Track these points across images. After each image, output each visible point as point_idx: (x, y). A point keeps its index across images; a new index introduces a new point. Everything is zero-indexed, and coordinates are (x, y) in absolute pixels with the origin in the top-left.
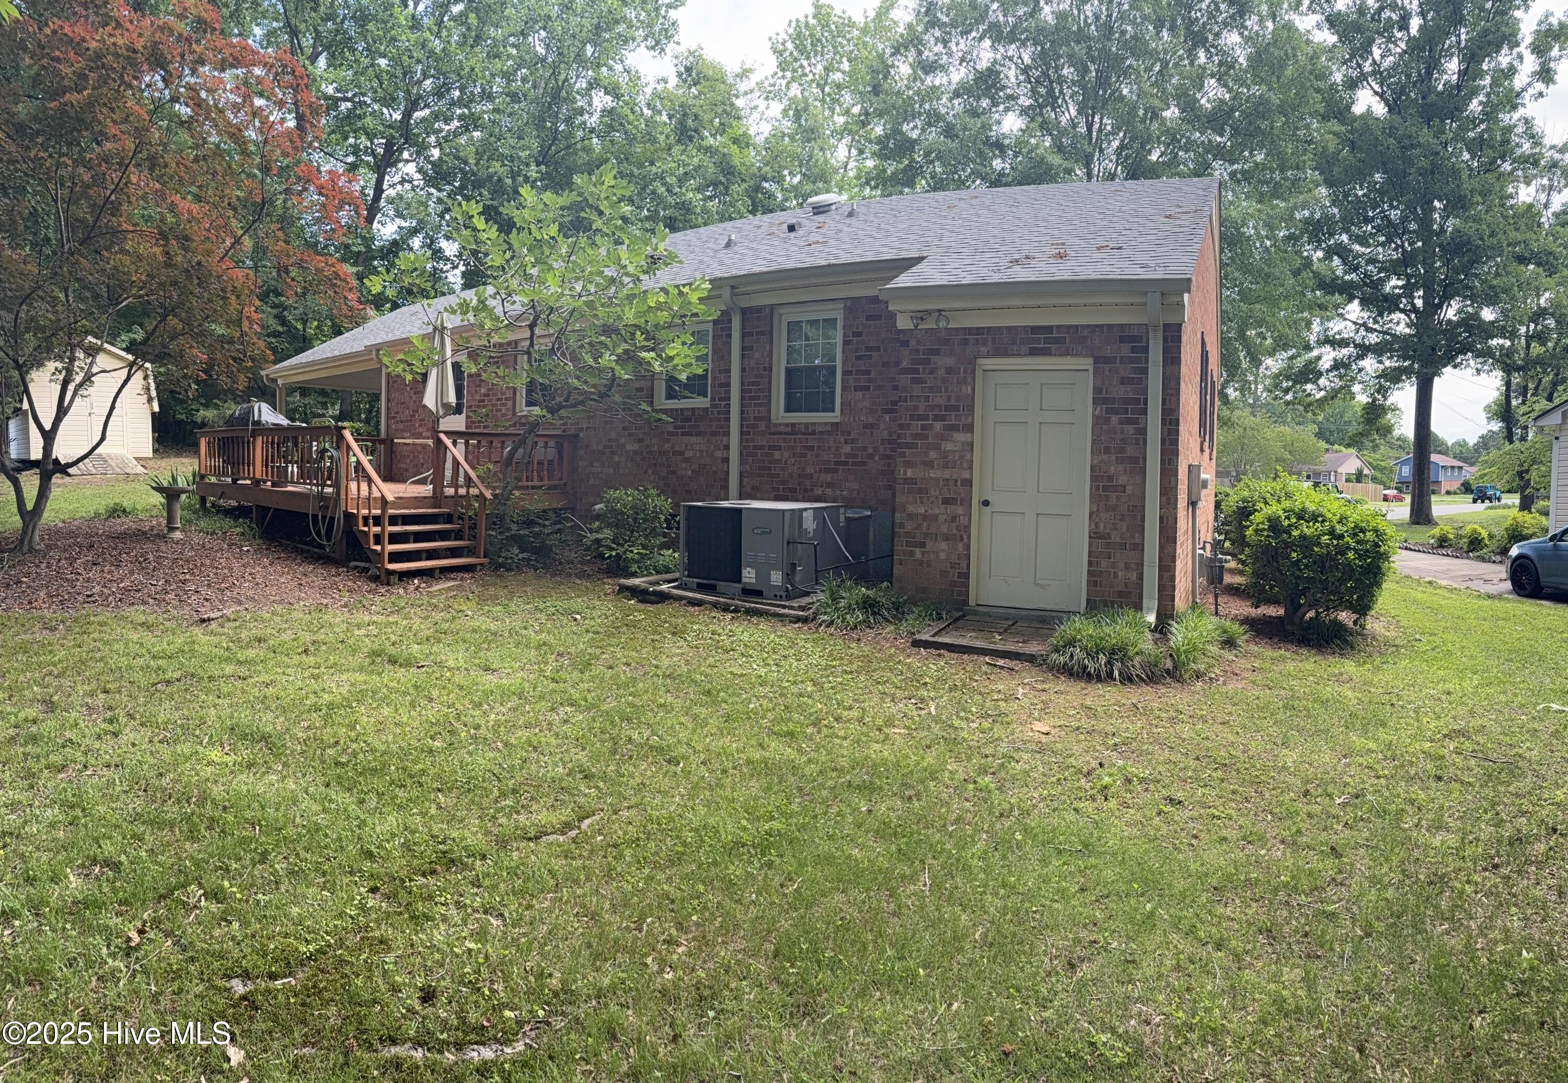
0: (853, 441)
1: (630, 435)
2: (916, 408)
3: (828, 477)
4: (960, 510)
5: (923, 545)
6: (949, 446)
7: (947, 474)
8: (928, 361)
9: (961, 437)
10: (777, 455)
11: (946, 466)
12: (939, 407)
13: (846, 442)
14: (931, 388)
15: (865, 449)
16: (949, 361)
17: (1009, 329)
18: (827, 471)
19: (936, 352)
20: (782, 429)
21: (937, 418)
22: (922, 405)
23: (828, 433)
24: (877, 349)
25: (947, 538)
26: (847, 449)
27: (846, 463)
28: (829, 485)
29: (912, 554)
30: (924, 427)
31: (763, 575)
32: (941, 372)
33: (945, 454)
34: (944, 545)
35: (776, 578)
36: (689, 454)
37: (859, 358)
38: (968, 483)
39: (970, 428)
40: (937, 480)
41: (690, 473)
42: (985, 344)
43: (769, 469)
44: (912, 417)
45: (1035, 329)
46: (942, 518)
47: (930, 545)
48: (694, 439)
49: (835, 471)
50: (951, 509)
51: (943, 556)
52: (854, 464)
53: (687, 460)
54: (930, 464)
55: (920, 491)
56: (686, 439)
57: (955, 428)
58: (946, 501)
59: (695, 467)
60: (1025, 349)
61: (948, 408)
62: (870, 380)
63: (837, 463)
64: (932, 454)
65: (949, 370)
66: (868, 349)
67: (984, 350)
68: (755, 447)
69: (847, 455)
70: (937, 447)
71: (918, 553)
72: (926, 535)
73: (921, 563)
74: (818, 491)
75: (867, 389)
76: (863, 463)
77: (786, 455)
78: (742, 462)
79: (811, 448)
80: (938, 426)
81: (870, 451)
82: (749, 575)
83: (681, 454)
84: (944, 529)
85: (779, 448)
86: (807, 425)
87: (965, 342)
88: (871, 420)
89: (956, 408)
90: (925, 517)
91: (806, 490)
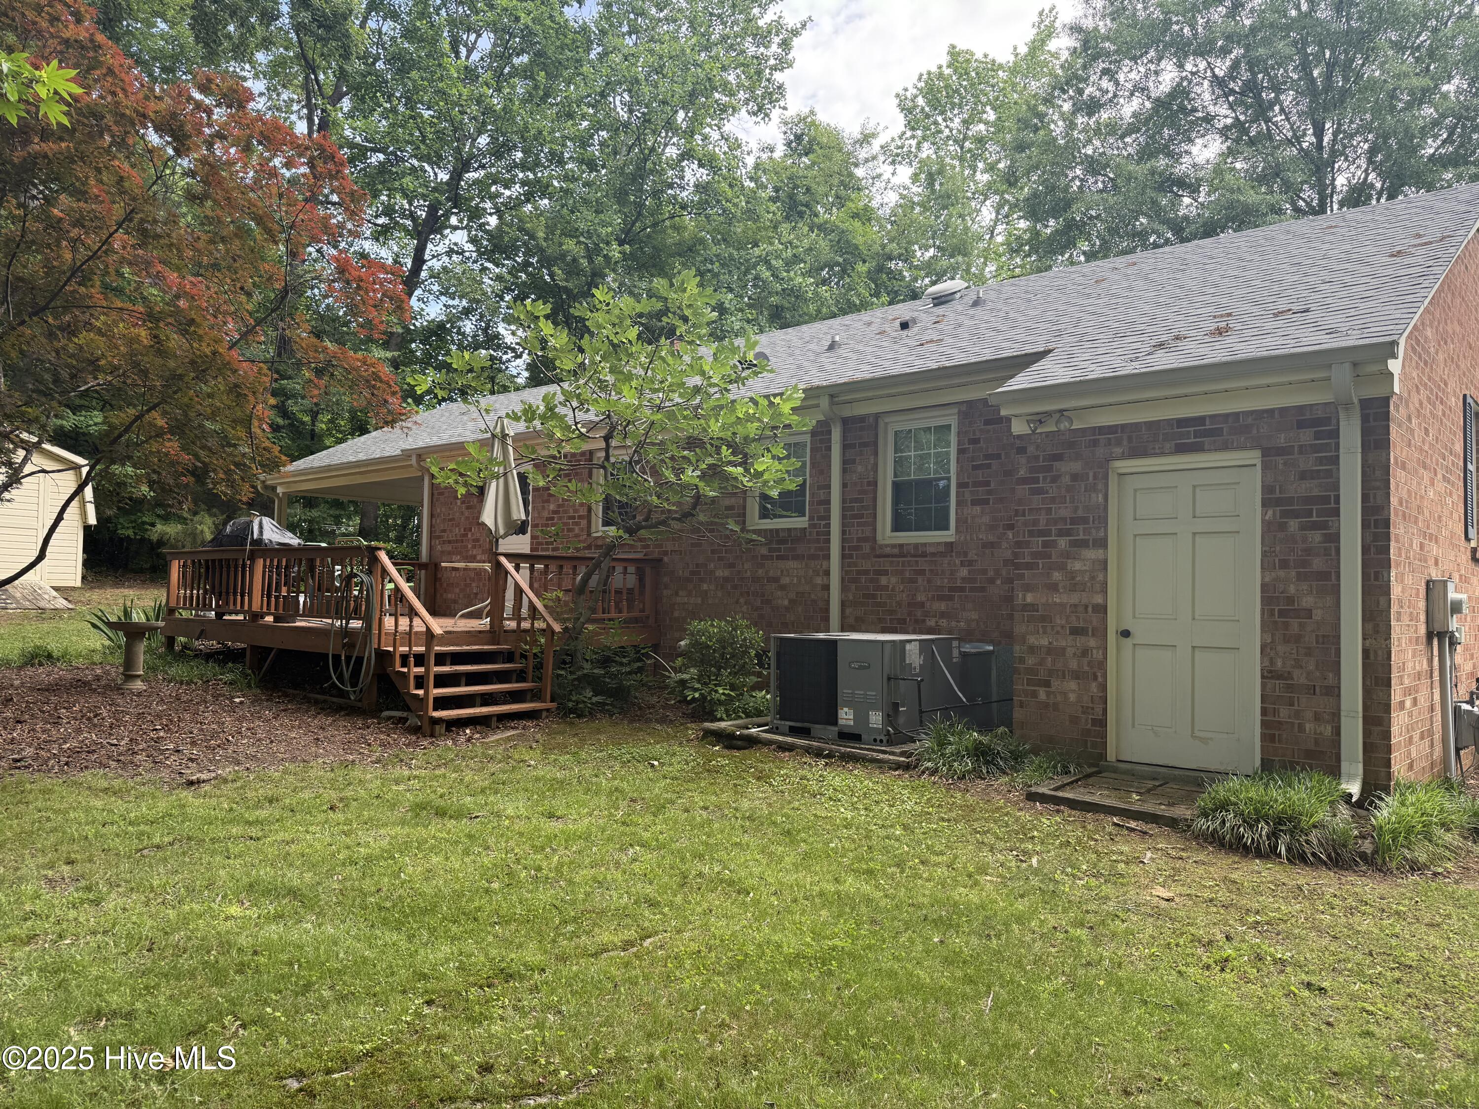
0: (970, 563)
1: (720, 559)
2: (1035, 522)
3: (942, 606)
4: (1092, 643)
5: (1047, 684)
6: (1078, 566)
7: (1074, 598)
8: (1049, 469)
9: (1091, 554)
10: (884, 580)
11: (1074, 588)
12: (1064, 520)
13: (962, 564)
14: (1053, 500)
15: (985, 571)
16: (1076, 467)
17: (1150, 425)
18: (941, 598)
19: (1058, 458)
20: (888, 550)
21: (1061, 533)
22: (1043, 518)
23: (942, 554)
24: (998, 456)
25: (1077, 675)
26: (964, 572)
27: (962, 589)
28: (943, 615)
29: (1034, 694)
30: (1045, 544)
31: (861, 717)
32: (1066, 479)
33: (1072, 576)
34: (1073, 685)
35: (876, 719)
36: (785, 580)
37: (975, 468)
38: (1102, 609)
39: (1102, 543)
40: (1062, 605)
41: (786, 602)
42: (1119, 443)
43: (874, 596)
44: (1031, 533)
45: (1182, 422)
46: (1070, 651)
47: (1055, 683)
48: (791, 564)
49: (951, 598)
50: (1080, 641)
51: (1072, 697)
52: (972, 589)
53: (783, 588)
54: (1054, 587)
55: (1043, 619)
56: (781, 564)
57: (1084, 544)
58: (1076, 631)
59: (792, 595)
60: (1168, 446)
61: (1073, 521)
62: (990, 492)
63: (951, 589)
64: (1057, 576)
65: (1075, 477)
66: (987, 457)
67: (1118, 450)
68: (859, 572)
69: (963, 579)
70: (1062, 567)
71: (1042, 695)
72: (1051, 672)
73: (1046, 705)
74: (931, 623)
75: (986, 502)
76: (983, 589)
77: (894, 580)
78: (844, 589)
79: (922, 572)
80: (1063, 543)
81: (991, 574)
82: (846, 716)
83: (776, 580)
84: (1074, 665)
85: (885, 573)
86: (916, 546)
87: (1095, 443)
88: (991, 538)
89: (1084, 520)
90: (1050, 650)
91: (917, 621)
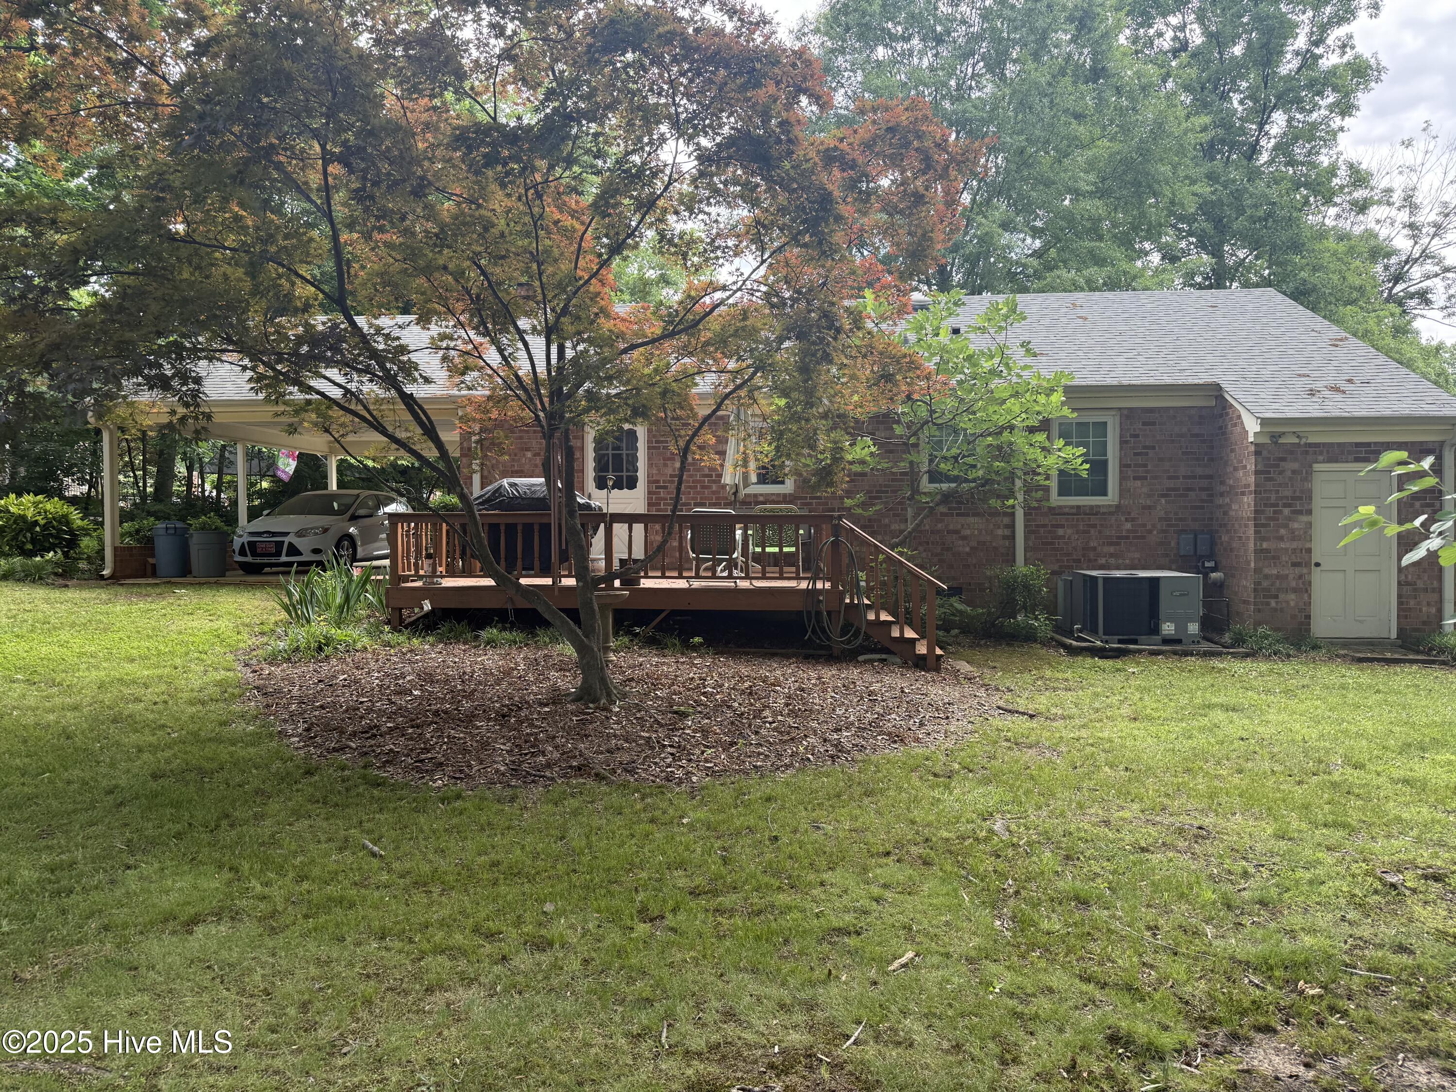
0: (1133, 520)
1: (895, 515)
2: (1269, 498)
3: (1112, 549)
4: (1305, 571)
5: (1276, 597)
6: (1296, 525)
7: (1294, 545)
8: (1278, 466)
9: (1304, 518)
10: (1060, 532)
11: (1293, 539)
12: (1287, 498)
13: (1127, 520)
14: (1280, 485)
15: (1144, 525)
16: (1296, 466)
17: (1339, 444)
18: (1111, 544)
19: (1283, 459)
20: (1067, 510)
21: (1285, 505)
22: (1273, 496)
23: (1111, 513)
24: (1154, 448)
25: (1295, 590)
26: (1128, 526)
27: (1127, 537)
28: (1111, 555)
29: (1268, 604)
30: (1275, 512)
31: (1181, 627)
32: (1289, 473)
33: (1293, 531)
34: (1293, 596)
35: (1193, 628)
36: (967, 532)
37: (1136, 454)
38: (1309, 551)
39: (1309, 512)
40: (1286, 549)
41: (967, 549)
42: (1321, 453)
43: (1052, 543)
44: (1266, 505)
45: (1358, 445)
46: (1291, 577)
47: (1282, 596)
48: (971, 520)
49: (1118, 544)
50: (1297, 570)
51: (1292, 604)
52: (1135, 538)
53: (964, 538)
54: (1281, 539)
55: (1274, 558)
56: (962, 520)
57: (1300, 512)
58: (1295, 565)
59: (974, 544)
60: (1351, 457)
61: (1293, 498)
62: (1147, 472)
63: (1118, 537)
64: (1283, 531)
65: (1294, 472)
66: (1145, 447)
67: (1321, 458)
68: (1037, 526)
69: (1128, 531)
70: (1286, 526)
71: (1273, 603)
72: (1279, 590)
73: (1275, 610)
74: (1103, 561)
75: (1145, 478)
76: (1143, 537)
77: (1069, 531)
78: (1026, 538)
79: (1094, 526)
80: (1286, 511)
81: (1149, 527)
82: (1168, 628)
83: (957, 532)
84: (1293, 584)
85: (1062, 526)
86: (1092, 507)
87: (1307, 452)
88: (1148, 502)
89: (1300, 498)
90: (1278, 577)
91: (1090, 561)
